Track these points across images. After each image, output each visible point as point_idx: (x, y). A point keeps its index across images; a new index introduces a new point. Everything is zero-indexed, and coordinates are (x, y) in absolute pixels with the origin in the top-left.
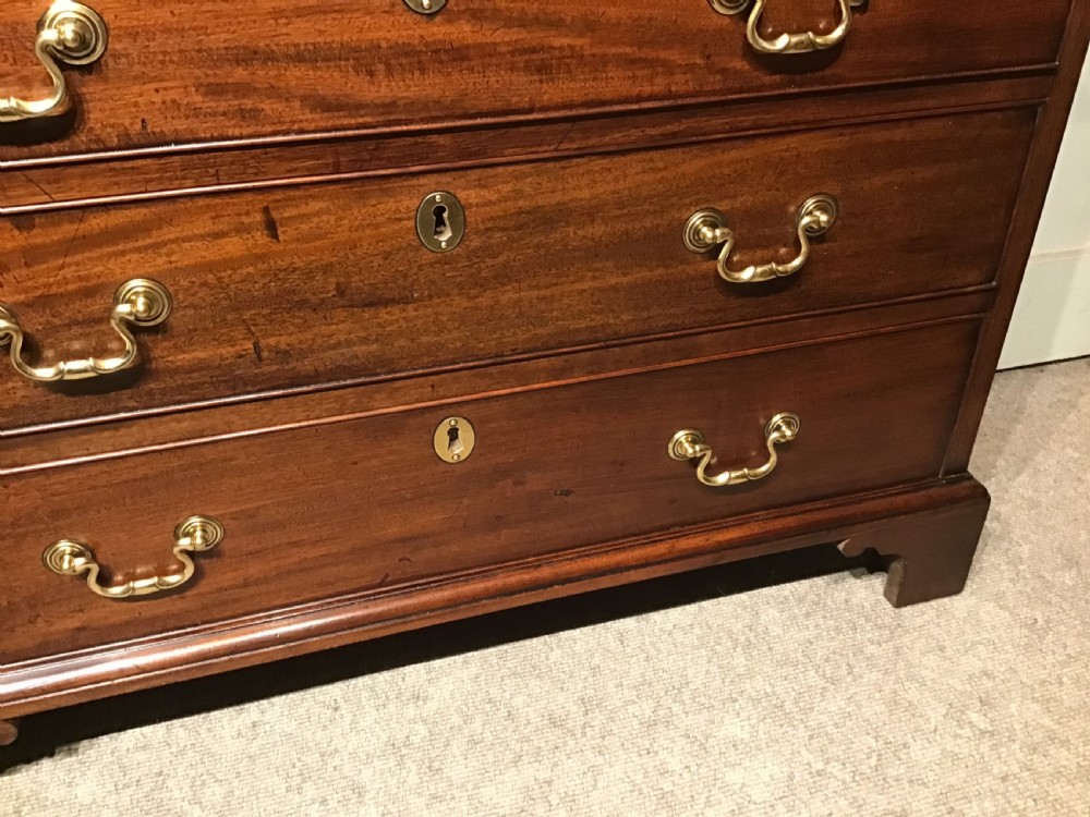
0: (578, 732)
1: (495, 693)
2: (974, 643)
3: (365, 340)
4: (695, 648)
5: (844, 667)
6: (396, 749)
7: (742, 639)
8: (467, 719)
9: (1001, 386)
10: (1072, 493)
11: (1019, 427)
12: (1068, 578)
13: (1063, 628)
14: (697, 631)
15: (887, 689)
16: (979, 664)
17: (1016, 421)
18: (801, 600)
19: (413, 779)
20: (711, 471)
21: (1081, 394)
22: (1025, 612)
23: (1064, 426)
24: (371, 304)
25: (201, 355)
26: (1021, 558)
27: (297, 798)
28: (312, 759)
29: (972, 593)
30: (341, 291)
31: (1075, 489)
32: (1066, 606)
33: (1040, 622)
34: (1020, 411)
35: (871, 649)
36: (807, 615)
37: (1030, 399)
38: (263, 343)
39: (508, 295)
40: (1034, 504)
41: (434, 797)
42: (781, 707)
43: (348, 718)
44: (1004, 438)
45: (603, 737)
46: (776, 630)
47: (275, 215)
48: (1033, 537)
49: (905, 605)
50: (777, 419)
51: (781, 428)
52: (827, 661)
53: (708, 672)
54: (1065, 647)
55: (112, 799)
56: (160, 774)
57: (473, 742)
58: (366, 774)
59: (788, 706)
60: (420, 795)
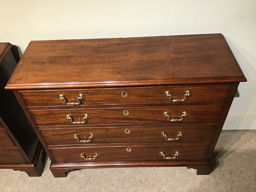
0: (143, 184)
1: (134, 174)
2: (206, 184)
3: (118, 140)
4: (164, 174)
5: (185, 183)
6: (119, 180)
7: (171, 174)
8: (129, 178)
9: (238, 133)
10: (238, 160)
11: (237, 143)
12: (228, 176)
13: (222, 185)
14: (165, 171)
15: (189, 188)
16: (205, 188)
17: (237, 141)
18: (183, 170)
19: (120, 185)
20: (165, 157)
21: (253, 138)
22: (217, 181)
23: (245, 144)
24: (118, 137)
25: (98, 140)
26: (222, 170)
27: (106, 184)
28: (109, 179)
29: (211, 175)
30: (115, 136)
31: (239, 159)
32: (225, 181)
33: (219, 183)
34: (238, 139)
35: (190, 181)
36: (183, 173)
37: (242, 137)
38: (105, 140)
39: (136, 138)
40: (230, 160)
41: (122, 188)
42: (172, 187)
43: (114, 173)
44: (232, 145)
45: (146, 185)
46: (177, 174)
47: (108, 130)
48: (226, 167)
49: (199, 175)
50: (177, 152)
51: (177, 154)
52: (183, 181)
53: (164, 179)
54: (221, 188)
55: (84, 178)
56: (90, 176)
57: (129, 182)
58: (115, 183)
59: (174, 188)
60: (121, 187)
